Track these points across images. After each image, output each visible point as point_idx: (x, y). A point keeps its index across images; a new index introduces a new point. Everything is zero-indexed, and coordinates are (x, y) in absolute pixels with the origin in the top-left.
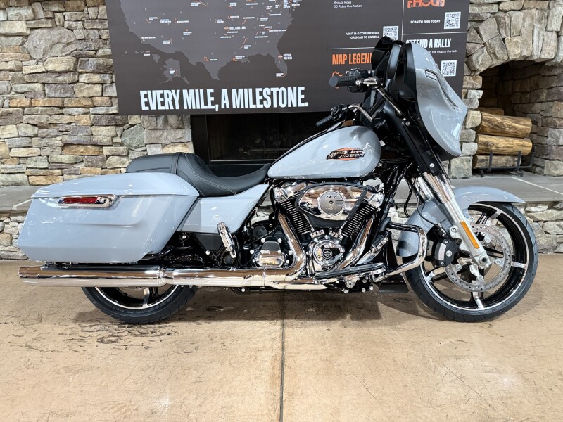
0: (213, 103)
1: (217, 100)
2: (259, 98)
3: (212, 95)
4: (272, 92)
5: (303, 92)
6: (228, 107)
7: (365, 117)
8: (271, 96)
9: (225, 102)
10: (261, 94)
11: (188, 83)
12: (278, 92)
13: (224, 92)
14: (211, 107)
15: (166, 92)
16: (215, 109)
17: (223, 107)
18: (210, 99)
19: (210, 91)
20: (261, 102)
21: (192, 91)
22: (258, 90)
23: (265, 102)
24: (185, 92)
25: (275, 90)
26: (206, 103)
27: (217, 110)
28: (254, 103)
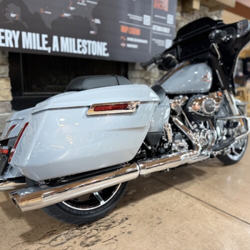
0: (47, 46)
1: (50, 44)
2: (79, 46)
3: (46, 39)
4: (88, 44)
5: (106, 47)
6: (58, 50)
8: (87, 46)
9: (55, 47)
10: (81, 43)
11: (27, 27)
12: (91, 44)
13: (55, 38)
14: (44, 48)
15: (7, 31)
16: (47, 51)
17: (54, 50)
18: (45, 42)
19: (44, 36)
20: (81, 49)
21: (30, 34)
22: (79, 41)
23: (83, 50)
24: (24, 34)
25: (89, 42)
26: (41, 45)
27: (49, 51)
28: (76, 49)
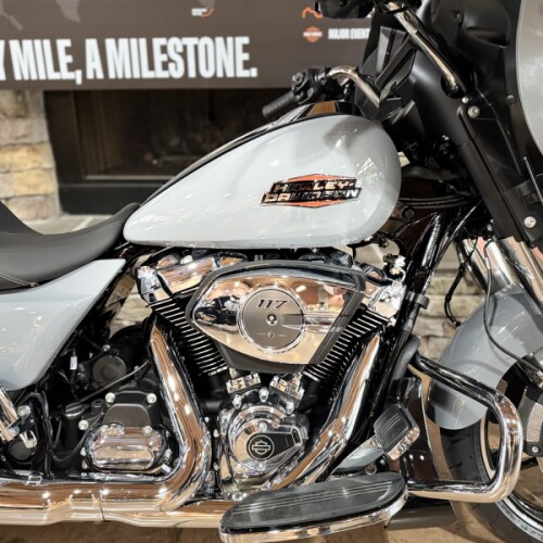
0: (71, 67)
1: (79, 63)
2: (159, 58)
3: (68, 51)
4: (185, 47)
5: (246, 48)
6: (100, 75)
7: (364, 96)
8: (184, 55)
9: (93, 67)
10: (164, 49)
11: (20, 27)
12: (196, 47)
13: (91, 45)
14: (65, 75)
16: (74, 81)
17: (90, 76)
18: (65, 59)
19: (63, 44)
20: (165, 66)
21: (27, 43)
22: (158, 42)
23: (171, 66)
24: (14, 44)
25: (190, 42)
26: (57, 68)
27: (79, 81)
28: (151, 67)
